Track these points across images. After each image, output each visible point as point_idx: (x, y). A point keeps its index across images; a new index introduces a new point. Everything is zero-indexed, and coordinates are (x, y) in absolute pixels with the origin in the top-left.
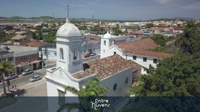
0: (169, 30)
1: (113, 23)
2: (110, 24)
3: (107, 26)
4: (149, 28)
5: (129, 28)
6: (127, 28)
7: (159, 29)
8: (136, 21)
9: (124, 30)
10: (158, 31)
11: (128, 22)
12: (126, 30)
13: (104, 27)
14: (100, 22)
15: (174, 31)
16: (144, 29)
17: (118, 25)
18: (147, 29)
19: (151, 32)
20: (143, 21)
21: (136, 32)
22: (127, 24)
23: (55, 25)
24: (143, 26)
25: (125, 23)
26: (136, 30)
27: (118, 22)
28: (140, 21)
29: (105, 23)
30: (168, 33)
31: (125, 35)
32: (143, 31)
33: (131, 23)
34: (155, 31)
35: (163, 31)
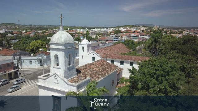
0: (136, 36)
1: (81, 29)
2: (78, 30)
3: (76, 32)
4: (117, 34)
5: (99, 34)
6: (97, 34)
7: (126, 35)
8: (103, 28)
9: (94, 36)
10: (125, 37)
11: (95, 29)
12: (96, 37)
13: (74, 34)
14: (69, 29)
15: (140, 36)
16: (112, 35)
17: (87, 31)
18: (116, 35)
19: (120, 38)
20: (109, 28)
21: (106, 38)
22: (95, 30)
23: (21, 32)
24: (111, 33)
25: (93, 29)
26: (106, 36)
27: (87, 29)
28: (107, 28)
29: (74, 30)
30: (135, 38)
31: (96, 42)
32: (112, 37)
33: (99, 30)
34: (123, 37)
35: (130, 37)
